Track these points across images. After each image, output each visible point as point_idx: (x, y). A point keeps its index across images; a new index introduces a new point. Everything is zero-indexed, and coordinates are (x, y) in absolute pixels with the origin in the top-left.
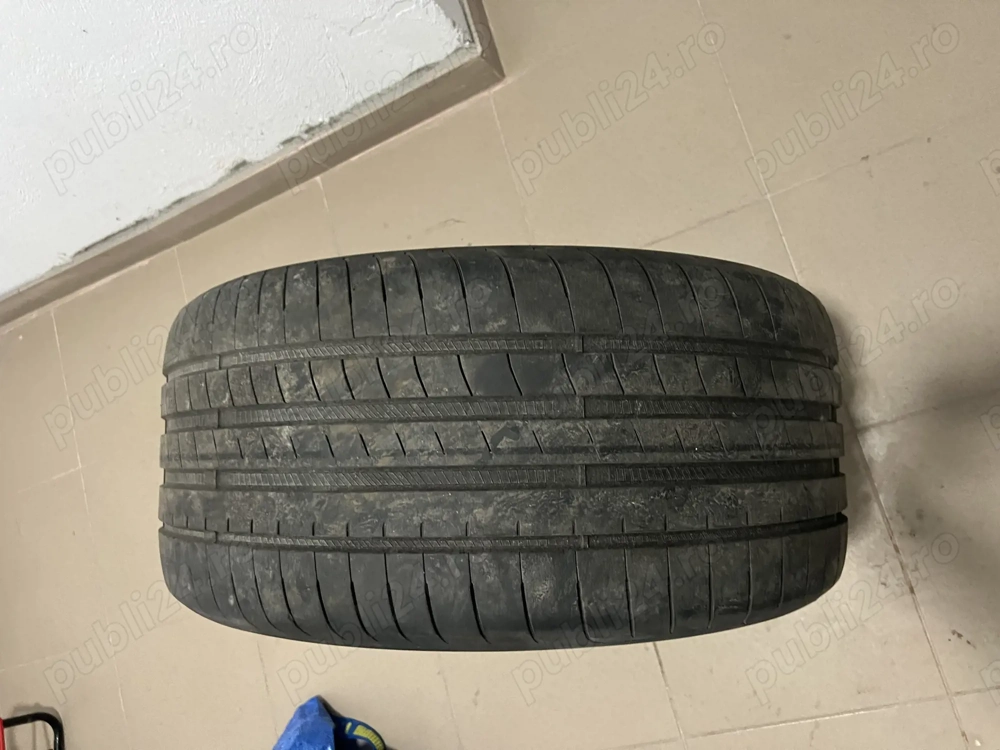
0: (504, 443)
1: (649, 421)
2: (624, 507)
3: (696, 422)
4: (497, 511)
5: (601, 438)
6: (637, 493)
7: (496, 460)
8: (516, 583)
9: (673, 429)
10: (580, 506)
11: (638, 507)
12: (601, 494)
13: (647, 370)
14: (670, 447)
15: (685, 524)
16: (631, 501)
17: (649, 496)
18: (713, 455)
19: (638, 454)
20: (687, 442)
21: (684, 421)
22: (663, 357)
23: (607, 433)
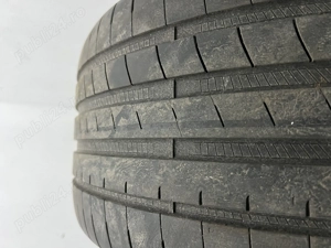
0: (122, 122)
1: (231, 95)
2: (202, 180)
3: (293, 92)
4: (116, 172)
5: (183, 115)
6: (215, 167)
7: (118, 135)
8: (125, 229)
9: (260, 101)
10: (164, 175)
11: (216, 182)
12: (182, 165)
13: (230, 44)
14: (255, 121)
15: (273, 208)
16: (209, 175)
17: (229, 172)
18: (317, 130)
19: (217, 129)
20: (278, 115)
21: (276, 93)
22: (249, 27)
23: (188, 109)
